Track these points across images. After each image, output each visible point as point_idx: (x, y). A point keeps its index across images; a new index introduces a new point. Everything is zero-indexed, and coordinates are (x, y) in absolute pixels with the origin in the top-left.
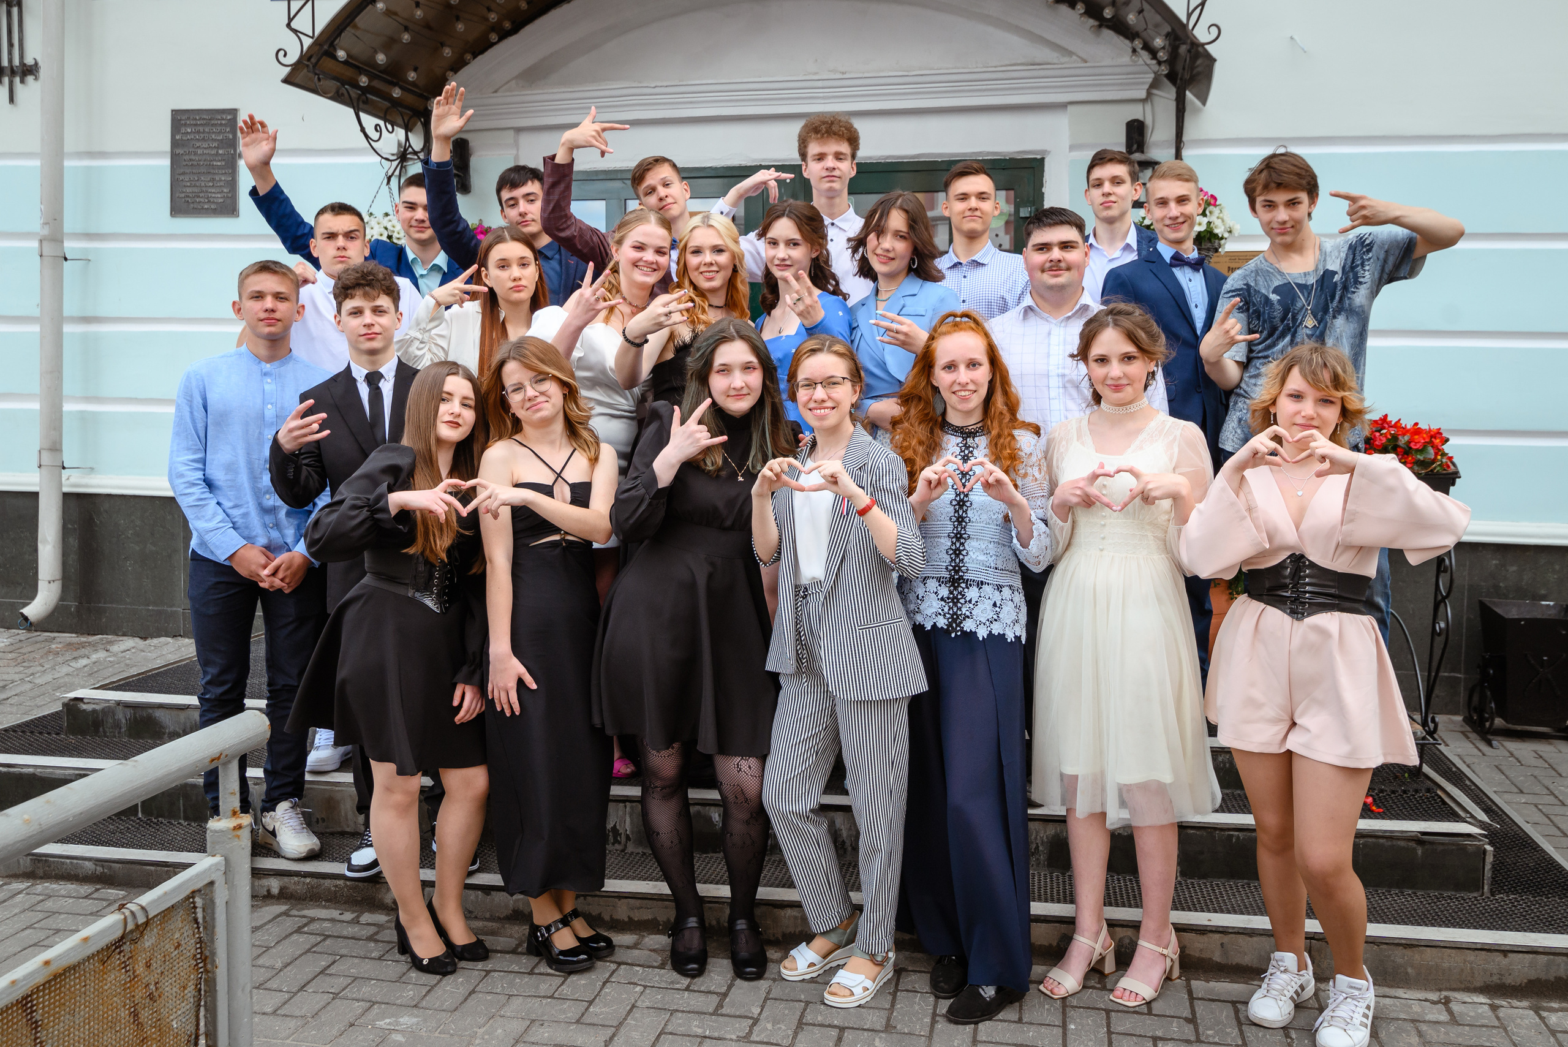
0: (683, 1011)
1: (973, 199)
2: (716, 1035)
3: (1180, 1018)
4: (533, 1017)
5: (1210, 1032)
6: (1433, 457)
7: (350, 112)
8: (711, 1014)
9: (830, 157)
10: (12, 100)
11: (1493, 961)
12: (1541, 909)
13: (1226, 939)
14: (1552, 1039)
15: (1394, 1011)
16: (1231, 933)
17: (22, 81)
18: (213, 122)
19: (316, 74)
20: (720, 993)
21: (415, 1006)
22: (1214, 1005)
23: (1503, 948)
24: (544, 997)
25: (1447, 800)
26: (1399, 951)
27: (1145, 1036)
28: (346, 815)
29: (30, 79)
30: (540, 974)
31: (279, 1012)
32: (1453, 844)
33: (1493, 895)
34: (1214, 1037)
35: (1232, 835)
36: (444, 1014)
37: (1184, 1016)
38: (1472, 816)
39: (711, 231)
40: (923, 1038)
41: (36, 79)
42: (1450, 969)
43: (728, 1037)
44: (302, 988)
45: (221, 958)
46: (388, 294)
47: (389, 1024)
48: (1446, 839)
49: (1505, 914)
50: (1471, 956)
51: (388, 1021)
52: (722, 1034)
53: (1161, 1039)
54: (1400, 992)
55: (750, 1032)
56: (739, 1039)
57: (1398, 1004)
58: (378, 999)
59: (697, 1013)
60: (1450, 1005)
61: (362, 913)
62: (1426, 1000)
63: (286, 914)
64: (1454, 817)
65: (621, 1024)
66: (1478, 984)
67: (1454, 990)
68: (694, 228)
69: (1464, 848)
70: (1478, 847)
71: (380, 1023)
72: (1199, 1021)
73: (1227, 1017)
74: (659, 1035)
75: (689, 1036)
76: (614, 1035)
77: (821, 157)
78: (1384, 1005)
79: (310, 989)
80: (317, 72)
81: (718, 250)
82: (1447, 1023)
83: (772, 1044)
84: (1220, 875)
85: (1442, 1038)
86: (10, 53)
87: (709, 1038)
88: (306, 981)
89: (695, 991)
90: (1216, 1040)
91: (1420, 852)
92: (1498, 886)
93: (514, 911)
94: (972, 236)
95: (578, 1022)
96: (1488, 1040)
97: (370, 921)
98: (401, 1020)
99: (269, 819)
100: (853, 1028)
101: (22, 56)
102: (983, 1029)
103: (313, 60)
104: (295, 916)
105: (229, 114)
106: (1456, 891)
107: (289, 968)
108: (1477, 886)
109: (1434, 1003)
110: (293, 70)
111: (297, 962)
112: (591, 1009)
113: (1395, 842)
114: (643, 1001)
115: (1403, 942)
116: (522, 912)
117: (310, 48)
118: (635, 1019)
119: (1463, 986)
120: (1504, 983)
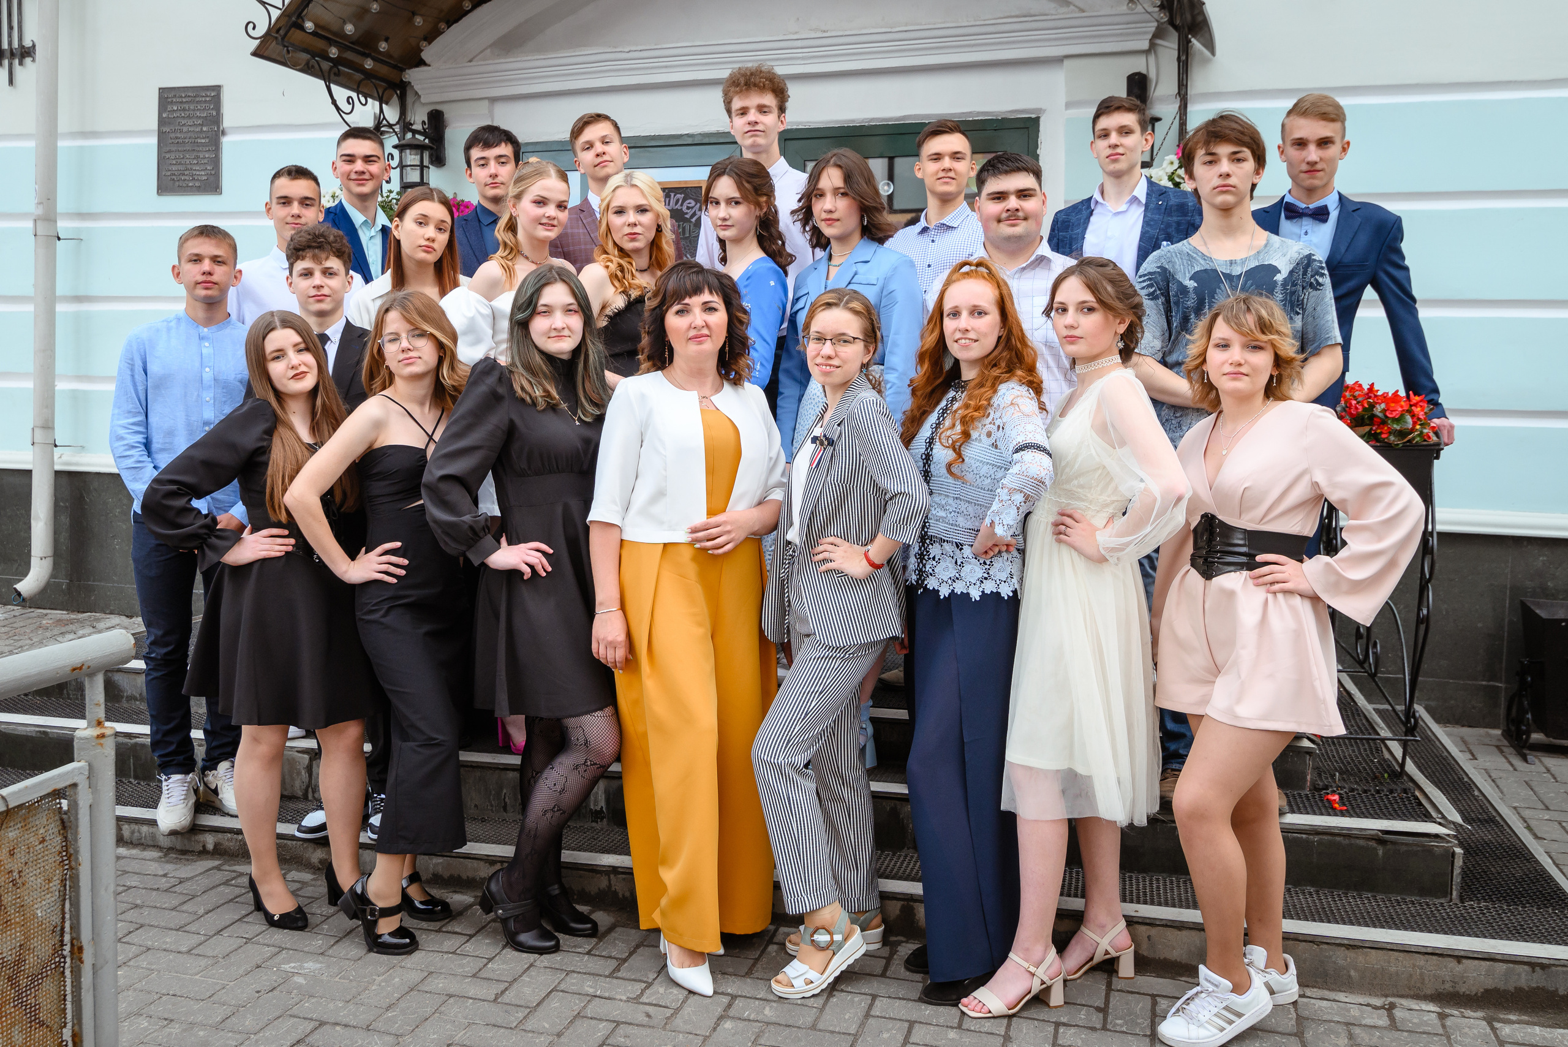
0: (579, 973)
1: (947, 159)
2: (607, 995)
3: (1091, 1006)
4: (432, 969)
5: (1119, 1022)
6: (1410, 426)
7: (321, 84)
8: (607, 977)
9: (753, 111)
10: (11, 82)
11: (1446, 967)
12: (1512, 918)
13: (1153, 931)
15: (1328, 1013)
16: (1159, 925)
17: (21, 64)
18: (197, 99)
19: (285, 46)
20: (620, 959)
21: (322, 954)
22: (1130, 997)
23: (1456, 953)
24: (446, 952)
26: (1343, 952)
27: (1049, 1021)
29: (28, 60)
30: (447, 932)
31: (192, 952)
33: (1463, 903)
34: (1122, 1026)
36: (347, 962)
37: (1096, 1005)
38: (1444, 817)
39: (634, 191)
41: (34, 61)
42: (1397, 974)
43: (618, 997)
44: (219, 932)
46: (338, 256)
47: (293, 968)
48: (1410, 839)
49: (1469, 921)
50: (1421, 961)
51: (293, 965)
52: (612, 994)
53: (1064, 1024)
54: (1341, 996)
55: (642, 993)
56: (628, 1000)
57: (1335, 1007)
58: (288, 946)
59: (593, 974)
60: (1394, 1011)
62: (1368, 1005)
63: (217, 868)
64: (1427, 817)
65: (515, 980)
66: (1429, 992)
67: (1402, 996)
68: (617, 187)
69: (1429, 851)
70: (1447, 850)
71: (286, 967)
72: (1110, 1011)
73: (1142, 1009)
74: (551, 992)
75: (580, 994)
76: (506, 989)
77: (744, 111)
78: (1320, 1007)
79: (225, 934)
80: (286, 44)
81: (642, 210)
82: (1386, 1028)
83: (661, 1006)
85: (1375, 1041)
86: (10, 36)
87: (599, 997)
88: (223, 927)
89: (595, 955)
90: (1124, 1029)
91: (1380, 852)
92: (1469, 890)
94: (946, 199)
95: (474, 976)
97: (296, 878)
98: (306, 965)
101: (20, 39)
102: (879, 1005)
103: (282, 32)
104: (225, 871)
105: (213, 90)
106: (1421, 896)
107: (209, 915)
108: (1445, 892)
109: (1376, 1008)
110: (261, 42)
111: (219, 909)
112: (490, 965)
113: (1353, 841)
114: (542, 962)
115: (1346, 942)
116: (441, 875)
117: (278, 19)
118: (530, 977)
119: (1412, 993)
120: (1458, 993)
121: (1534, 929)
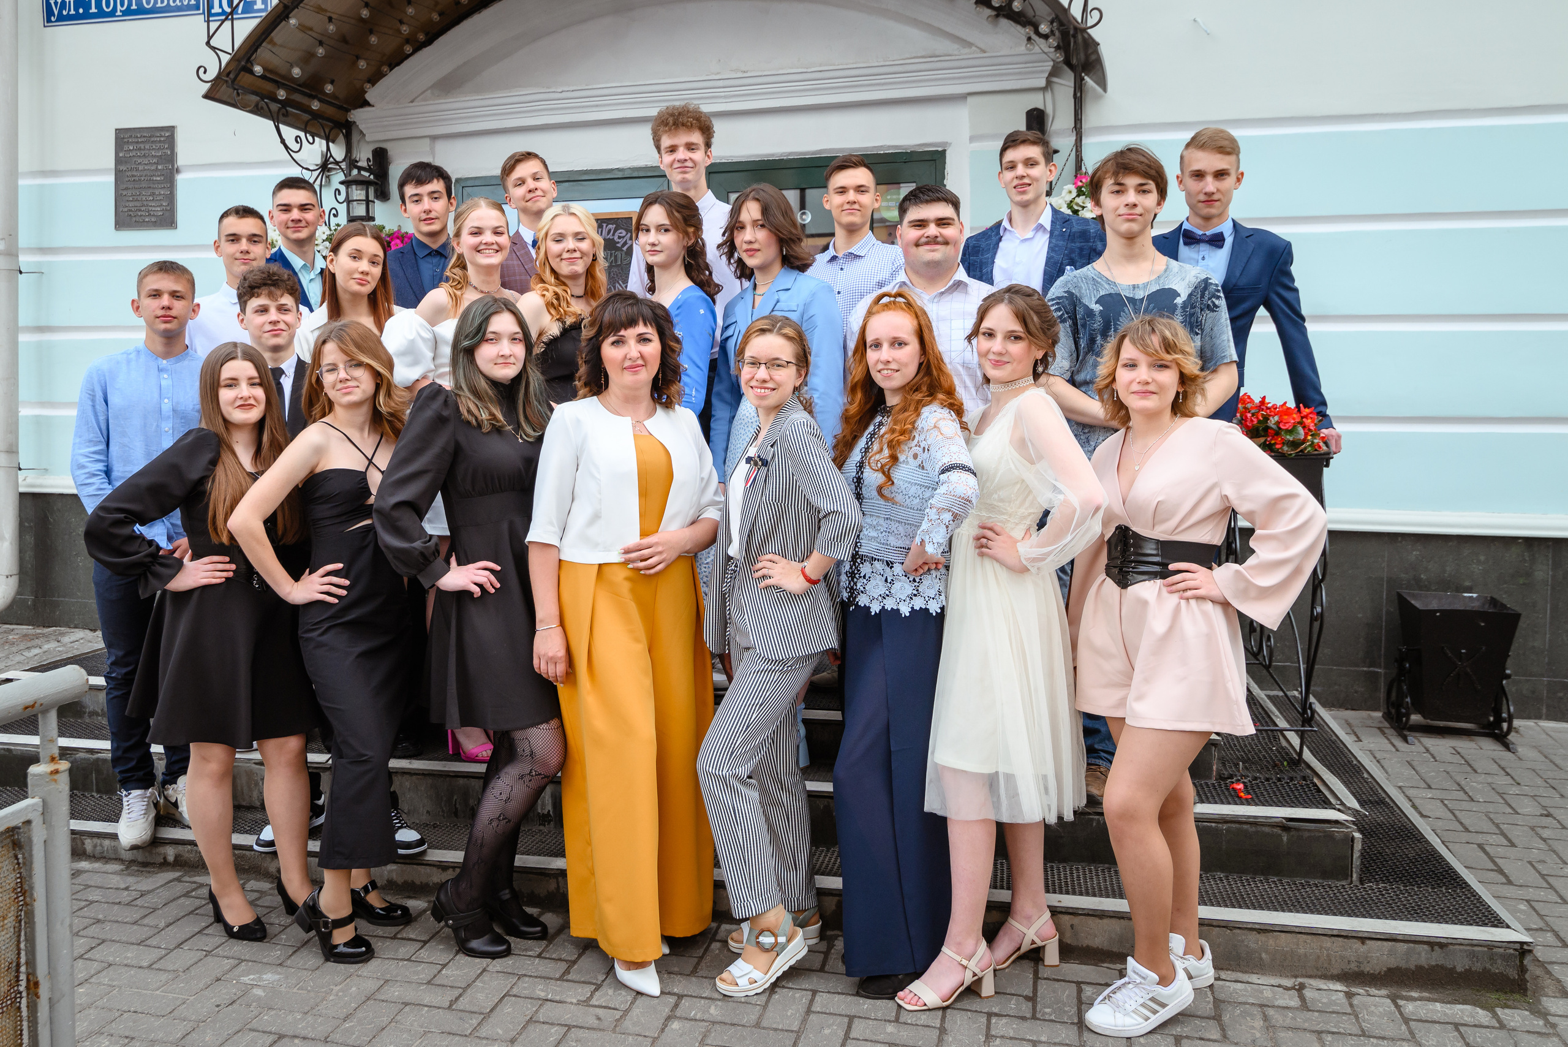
0: (531, 976)
1: (852, 192)
2: (558, 998)
3: (1020, 996)
4: (388, 977)
5: (1047, 1011)
6: (1303, 437)
7: (269, 124)
8: (557, 980)
9: (682, 149)
11: (1351, 948)
12: (1409, 898)
13: (1076, 920)
14: (1404, 1027)
15: (1244, 995)
16: (1081, 915)
18: (153, 139)
20: (570, 961)
21: (280, 964)
22: (1057, 985)
23: (1360, 935)
24: (402, 960)
25: (1322, 788)
26: (1253, 936)
27: (981, 1012)
28: (242, 790)
30: (402, 939)
31: (153, 966)
32: (1319, 831)
33: (1362, 884)
34: (1050, 1015)
35: (1092, 820)
36: (305, 972)
37: (1025, 994)
38: (1342, 804)
39: (572, 220)
40: (758, 1007)
42: (1305, 955)
43: (569, 1000)
44: (179, 946)
45: (39, 892)
46: (291, 294)
47: (252, 980)
48: (1312, 826)
49: (1370, 902)
50: (1327, 942)
51: (252, 977)
52: (563, 998)
53: (996, 1015)
54: (1254, 978)
55: (591, 996)
56: (579, 1003)
57: (1249, 989)
58: (247, 958)
59: (544, 978)
60: (1304, 991)
61: (249, 880)
62: (1279, 986)
63: (178, 880)
64: (1326, 804)
65: (469, 986)
66: (1335, 972)
67: (1310, 977)
68: (555, 218)
69: (1330, 836)
70: (1346, 835)
71: (246, 979)
72: (1039, 999)
73: (1068, 996)
74: (503, 997)
75: (532, 998)
76: (460, 995)
77: (673, 149)
78: (1234, 989)
79: (186, 947)
80: (236, 88)
81: (579, 237)
82: (1297, 1008)
83: (610, 1008)
84: (1081, 859)
87: (550, 1001)
88: (183, 940)
89: (546, 958)
90: (1053, 1017)
91: (1285, 839)
92: (1368, 872)
93: (388, 881)
94: (852, 230)
95: (429, 983)
96: (1335, 1027)
97: (254, 888)
98: (265, 976)
99: (170, 791)
100: (691, 996)
103: (232, 76)
104: (186, 882)
105: (167, 131)
106: (1324, 878)
107: (170, 928)
108: (1345, 873)
109: (1287, 988)
110: (212, 85)
111: (179, 922)
112: (444, 972)
113: (1259, 828)
114: (495, 966)
115: (1257, 926)
116: (395, 882)
117: (228, 64)
118: (483, 982)
119: (1320, 973)
120: (1363, 972)
121: (1431, 909)
